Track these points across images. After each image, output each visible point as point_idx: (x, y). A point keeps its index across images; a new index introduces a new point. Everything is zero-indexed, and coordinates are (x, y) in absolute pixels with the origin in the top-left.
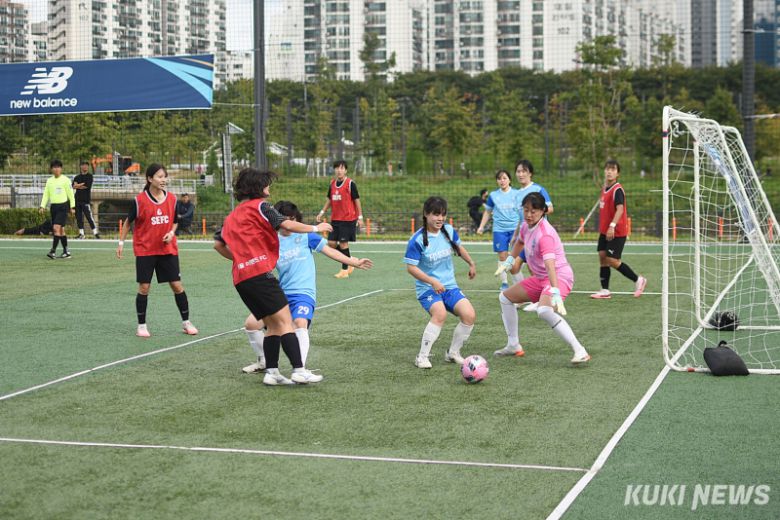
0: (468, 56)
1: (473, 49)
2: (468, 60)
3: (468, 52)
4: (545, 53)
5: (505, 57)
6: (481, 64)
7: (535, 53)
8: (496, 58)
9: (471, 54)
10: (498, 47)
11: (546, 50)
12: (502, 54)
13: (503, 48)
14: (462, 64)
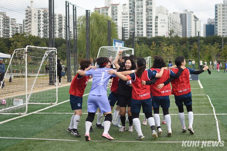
0: (139, 33)
1: (140, 31)
2: (139, 34)
3: (139, 32)
4: (158, 32)
5: (148, 33)
6: (142, 35)
7: (156, 32)
8: (146, 33)
9: (140, 32)
10: (146, 30)
11: (159, 31)
12: (148, 32)
13: (148, 31)
14: (137, 35)
